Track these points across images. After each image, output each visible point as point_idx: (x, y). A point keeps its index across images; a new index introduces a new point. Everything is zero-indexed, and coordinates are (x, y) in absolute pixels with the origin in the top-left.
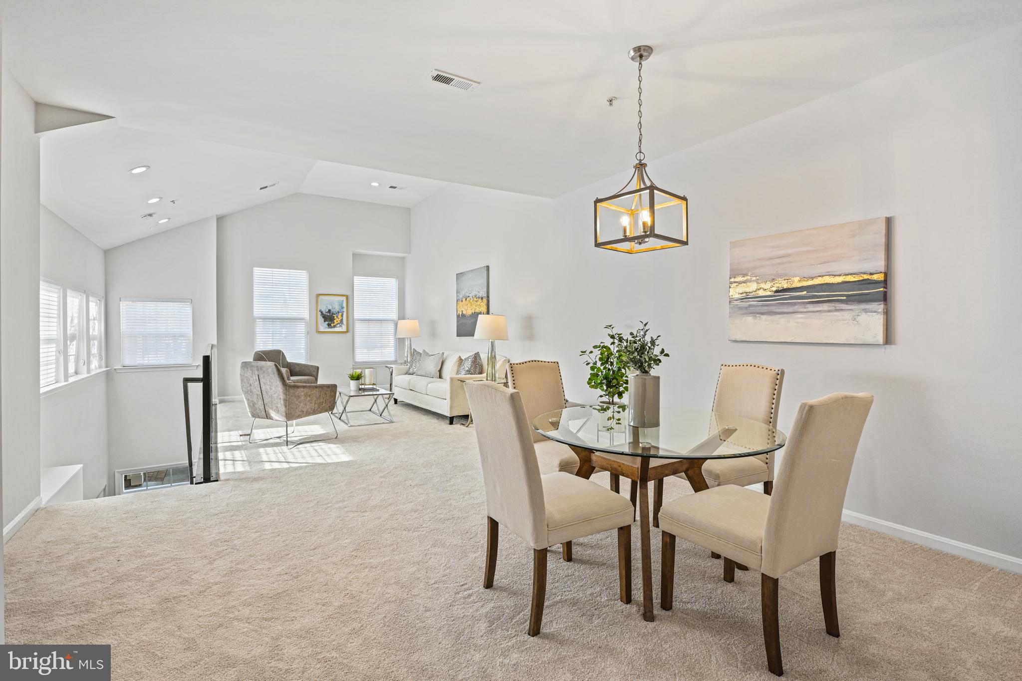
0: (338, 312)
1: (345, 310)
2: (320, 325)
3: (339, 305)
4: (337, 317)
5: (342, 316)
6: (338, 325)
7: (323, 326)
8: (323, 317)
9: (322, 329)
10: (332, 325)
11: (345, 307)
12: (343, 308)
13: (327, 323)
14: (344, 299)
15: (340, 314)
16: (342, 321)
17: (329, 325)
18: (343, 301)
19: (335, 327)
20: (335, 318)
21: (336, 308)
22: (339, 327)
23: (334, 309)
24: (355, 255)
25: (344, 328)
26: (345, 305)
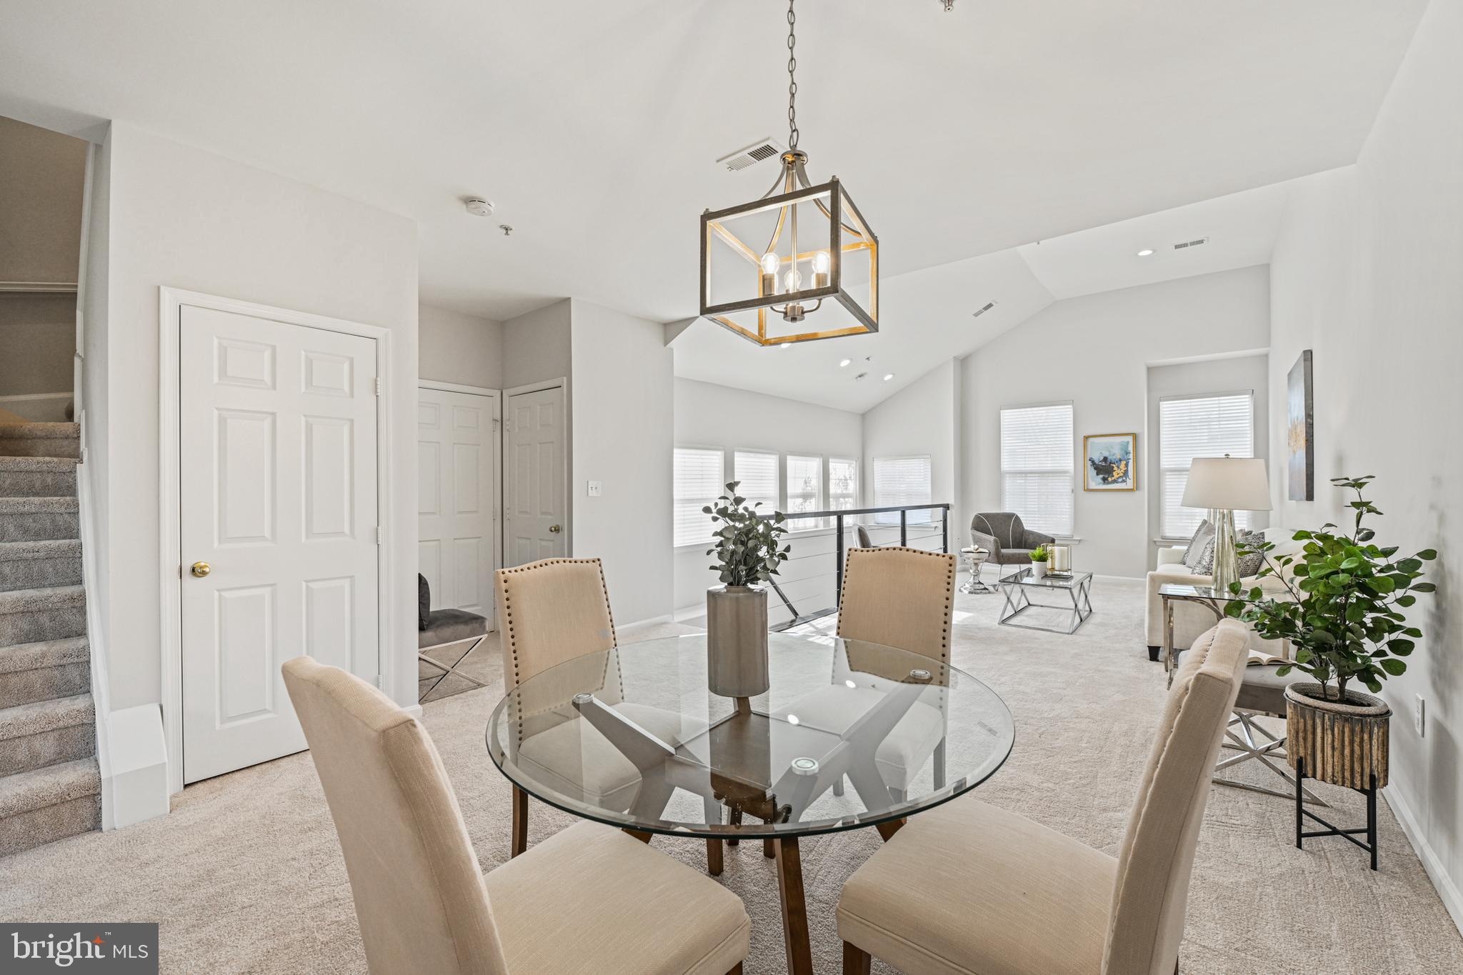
0: (1120, 460)
1: (1131, 456)
2: (1090, 480)
3: (1122, 449)
4: (1118, 467)
5: (1127, 465)
6: (1120, 480)
7: (1095, 481)
8: (1095, 469)
9: (1093, 485)
10: (1110, 479)
11: (1132, 451)
12: (1127, 453)
13: (1101, 476)
14: (1130, 439)
15: (1123, 463)
16: (1126, 473)
17: (1105, 480)
18: (1128, 442)
19: (1115, 481)
20: (1115, 468)
21: (1116, 454)
22: (1121, 482)
23: (1113, 455)
24: (1150, 370)
25: (1130, 484)
26: (1131, 448)
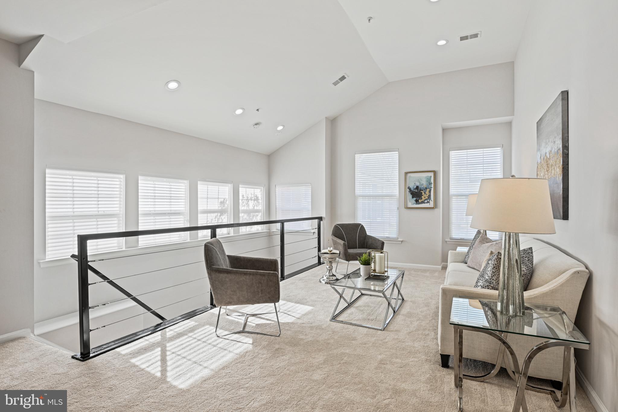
0: (426, 188)
1: (433, 186)
2: (408, 201)
3: (427, 181)
4: (425, 193)
5: (430, 192)
6: (426, 201)
7: (411, 203)
8: (411, 194)
9: (410, 205)
10: (420, 201)
11: (433, 183)
12: (430, 184)
13: (415, 199)
14: (432, 174)
15: (428, 190)
16: (429, 197)
17: (417, 201)
18: (431, 176)
19: (423, 202)
20: (423, 194)
21: (424, 184)
22: (427, 203)
23: (422, 185)
24: (444, 130)
25: (431, 204)
26: (432, 181)
